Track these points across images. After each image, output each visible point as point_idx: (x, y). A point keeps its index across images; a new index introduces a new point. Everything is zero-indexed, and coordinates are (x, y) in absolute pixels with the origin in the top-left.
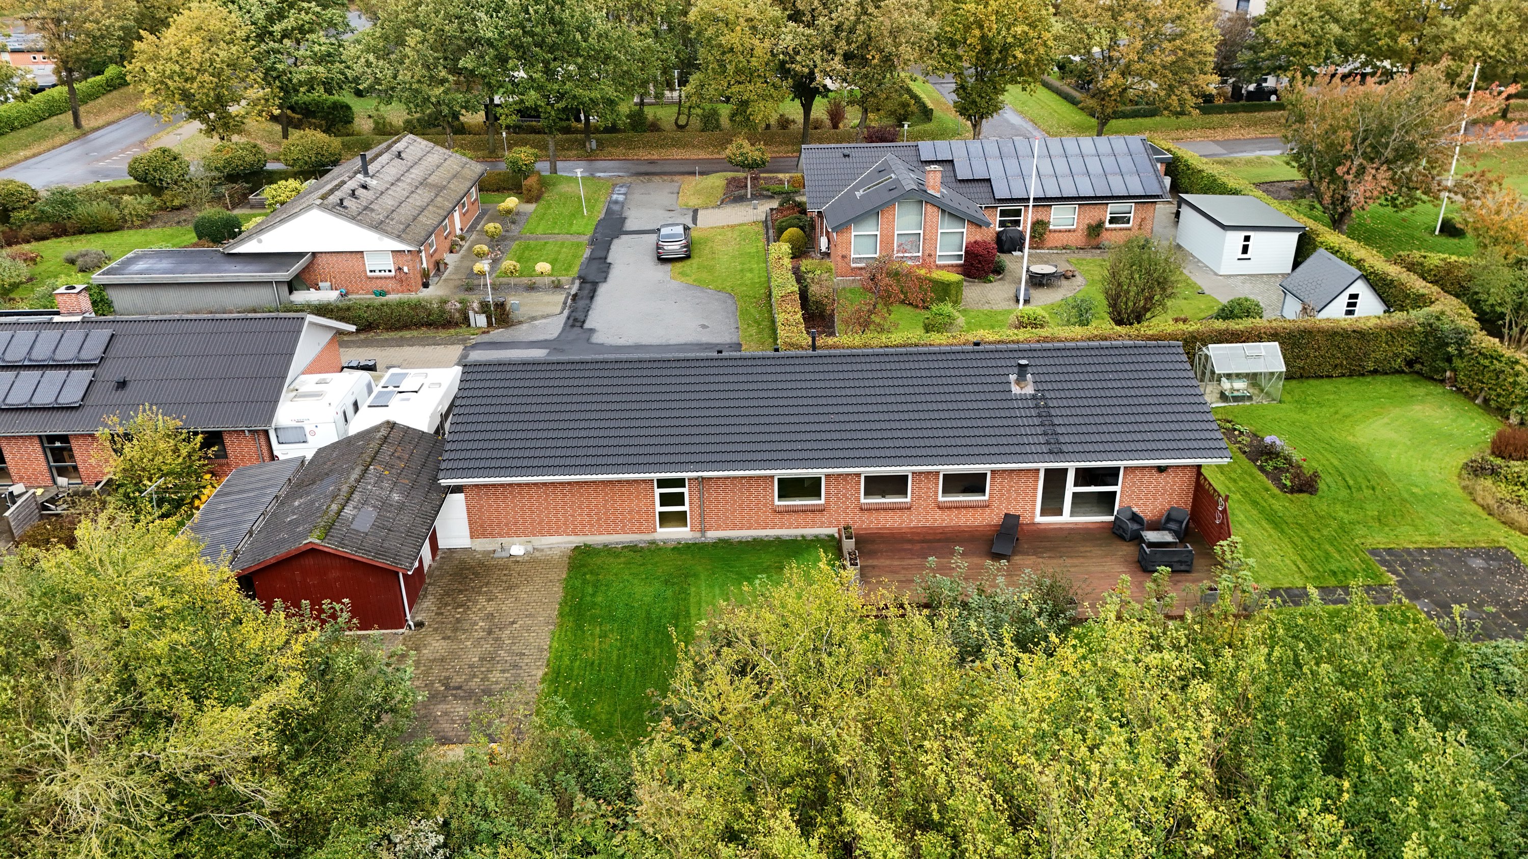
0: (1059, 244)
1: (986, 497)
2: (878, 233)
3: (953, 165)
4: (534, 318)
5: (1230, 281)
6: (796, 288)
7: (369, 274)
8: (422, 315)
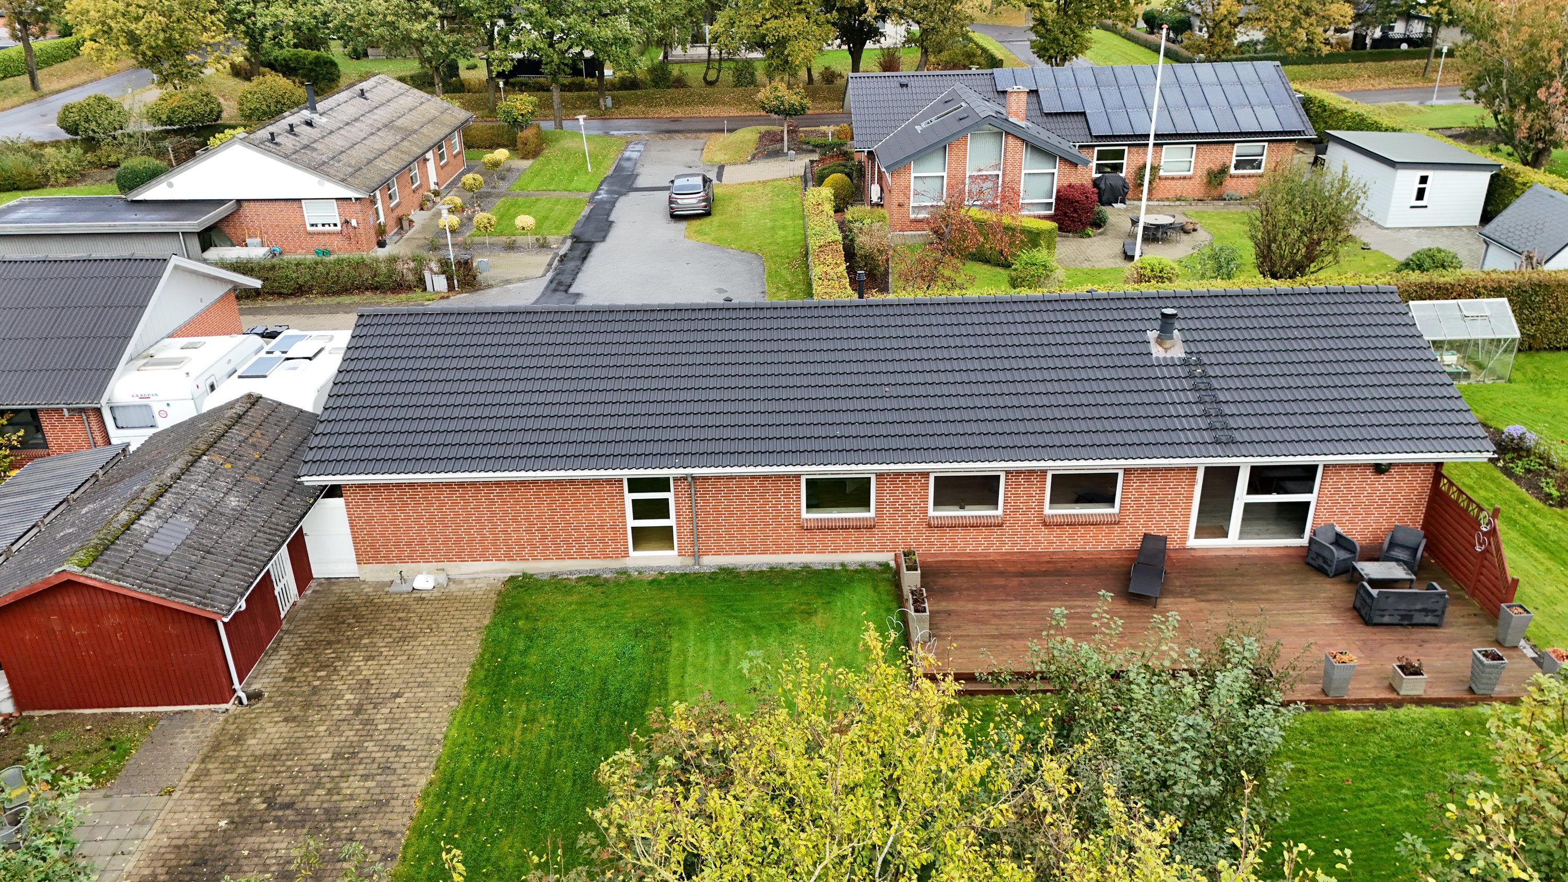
0: (1171, 195)
1: (1116, 510)
2: (945, 174)
3: (1038, 96)
4: (508, 282)
5: (1401, 234)
6: (839, 237)
7: (309, 228)
8: (366, 276)
